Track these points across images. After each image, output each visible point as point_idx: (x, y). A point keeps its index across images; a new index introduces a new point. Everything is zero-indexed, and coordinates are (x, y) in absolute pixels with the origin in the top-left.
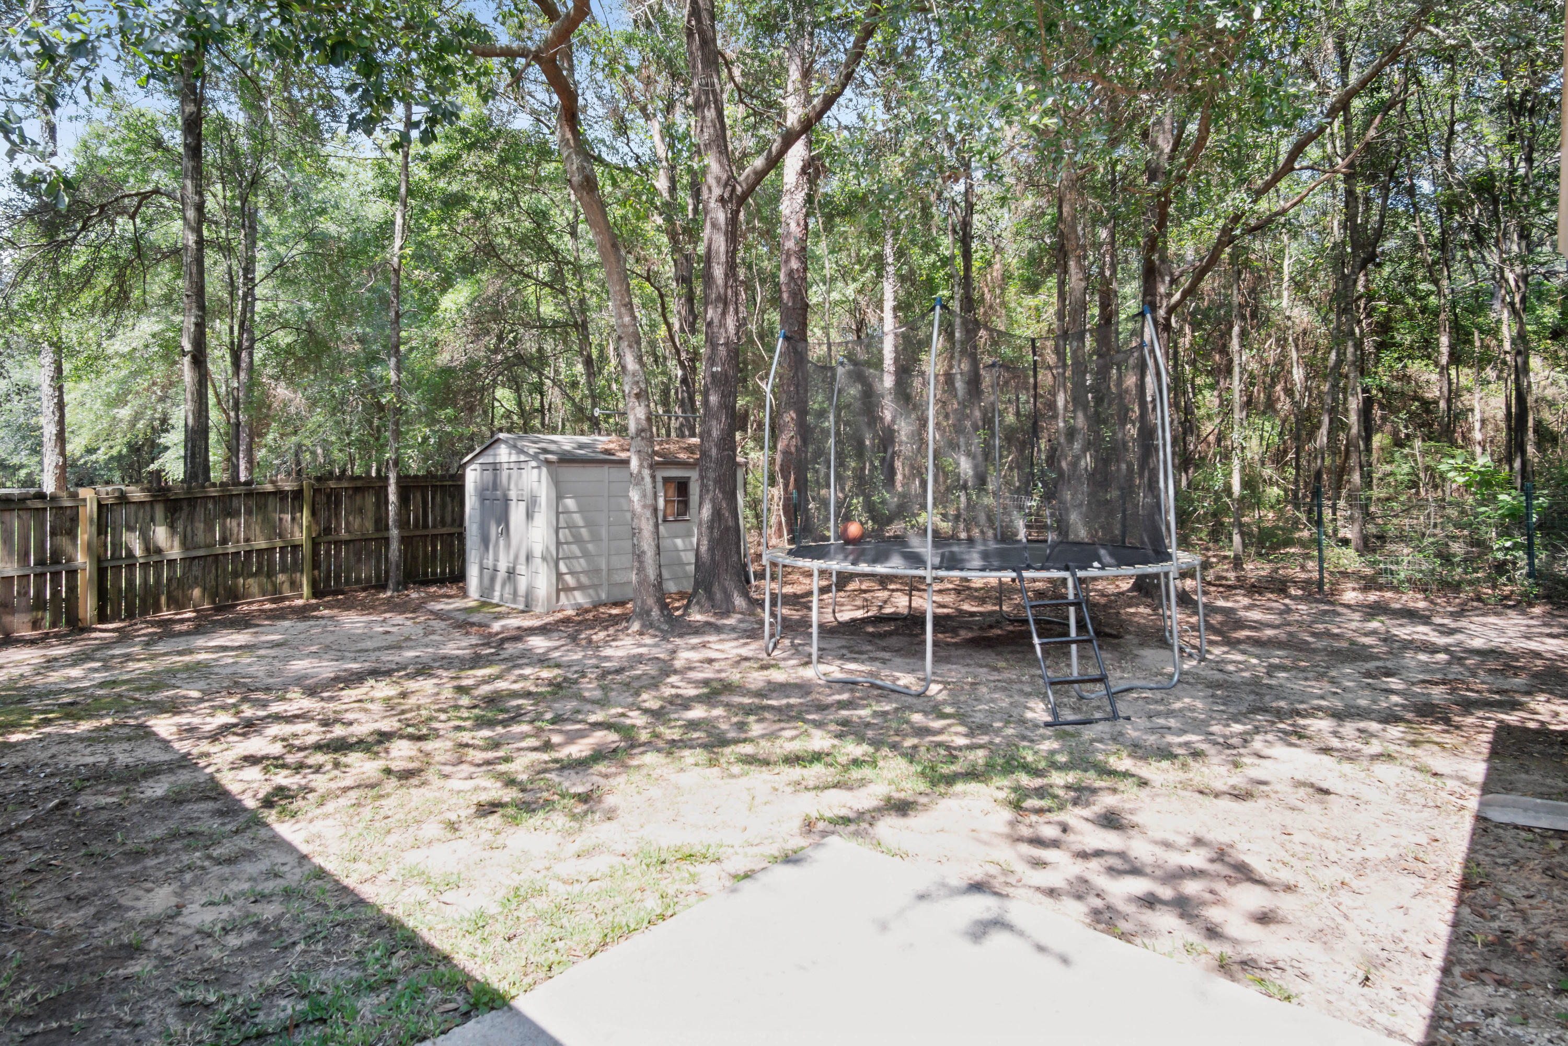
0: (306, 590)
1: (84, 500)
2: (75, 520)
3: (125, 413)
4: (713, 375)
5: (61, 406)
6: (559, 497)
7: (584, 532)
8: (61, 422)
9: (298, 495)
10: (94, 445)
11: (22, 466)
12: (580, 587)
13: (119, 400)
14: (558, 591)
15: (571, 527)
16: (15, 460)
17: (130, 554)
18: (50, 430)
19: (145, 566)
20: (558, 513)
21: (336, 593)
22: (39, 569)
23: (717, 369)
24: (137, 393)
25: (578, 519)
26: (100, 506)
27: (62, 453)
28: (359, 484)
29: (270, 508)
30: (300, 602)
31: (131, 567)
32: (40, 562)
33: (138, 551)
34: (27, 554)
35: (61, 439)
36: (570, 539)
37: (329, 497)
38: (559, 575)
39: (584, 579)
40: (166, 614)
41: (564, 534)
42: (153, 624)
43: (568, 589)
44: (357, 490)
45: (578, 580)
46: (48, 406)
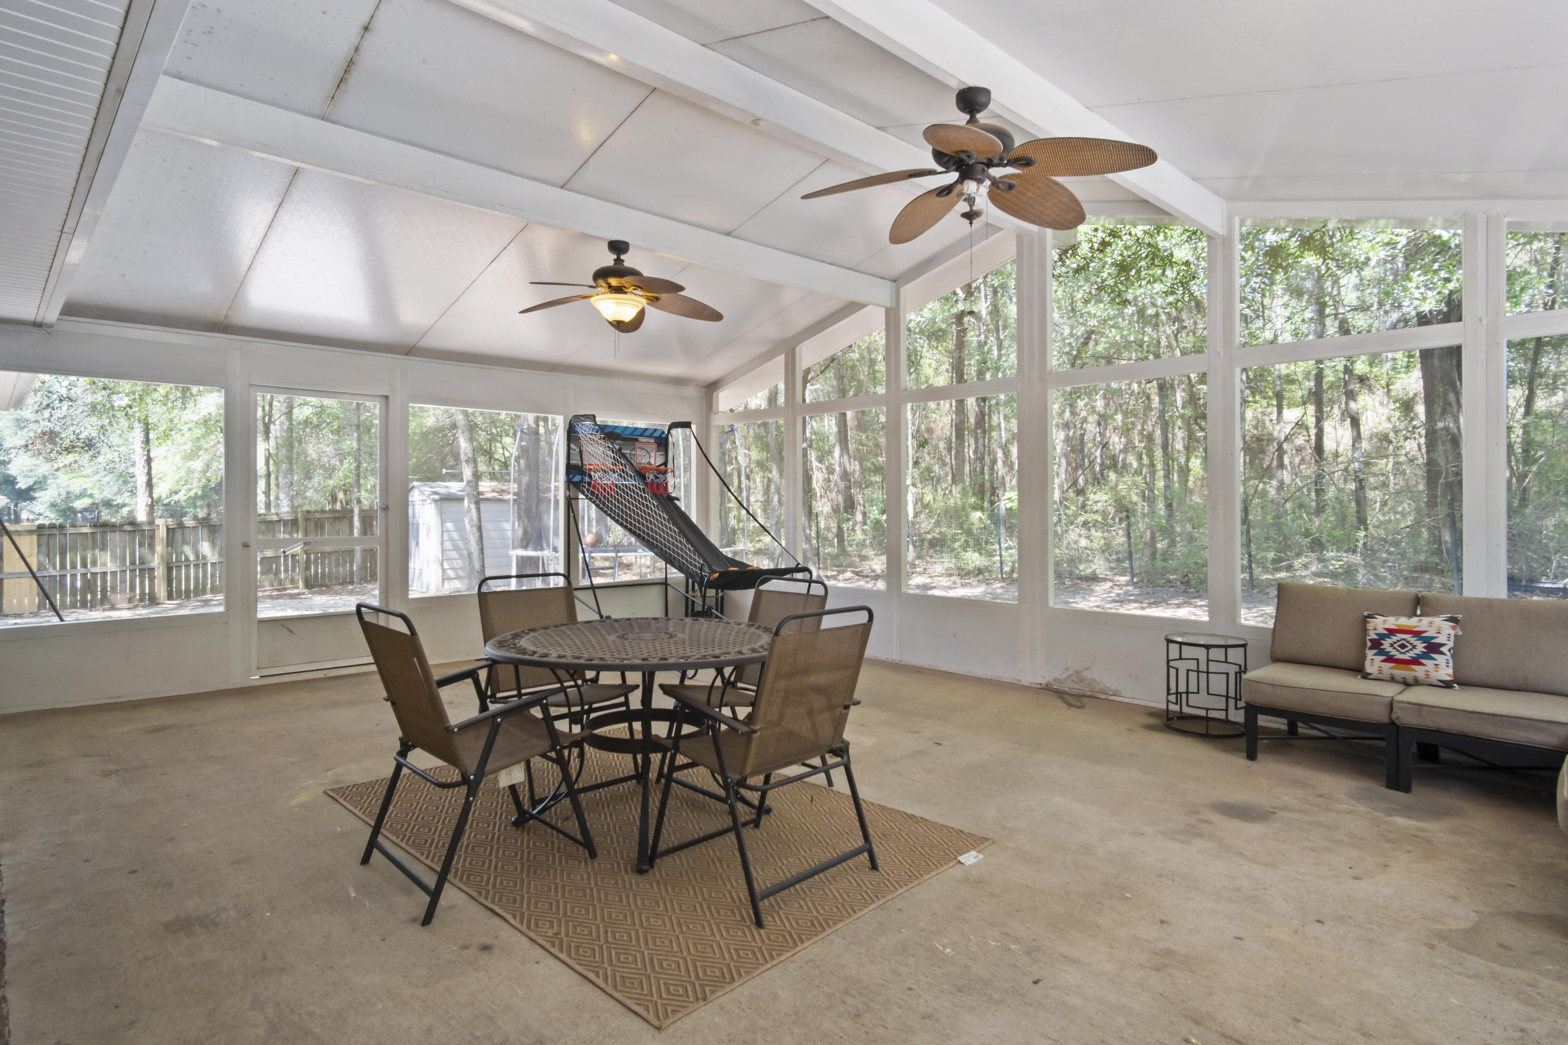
0: (301, 584)
1: (158, 526)
2: (152, 537)
3: (197, 465)
4: (522, 447)
5: (149, 461)
6: (443, 522)
7: (460, 543)
8: (149, 473)
9: (294, 522)
10: (176, 488)
11: (124, 505)
12: (458, 578)
13: (193, 455)
14: (443, 580)
15: (452, 540)
16: (119, 500)
17: (187, 559)
18: (141, 479)
19: (197, 566)
20: (443, 532)
21: (321, 586)
22: (132, 567)
23: (524, 443)
24: (206, 449)
25: (455, 535)
26: (168, 529)
27: (151, 495)
28: (337, 515)
29: (276, 530)
30: (296, 591)
31: (187, 566)
32: (133, 563)
33: (192, 557)
34: (125, 558)
35: (150, 485)
36: (451, 548)
37: (316, 523)
38: (444, 570)
39: (461, 573)
40: (209, 596)
41: (448, 545)
42: (200, 601)
43: (450, 579)
44: (336, 518)
45: (457, 574)
46: (140, 461)
